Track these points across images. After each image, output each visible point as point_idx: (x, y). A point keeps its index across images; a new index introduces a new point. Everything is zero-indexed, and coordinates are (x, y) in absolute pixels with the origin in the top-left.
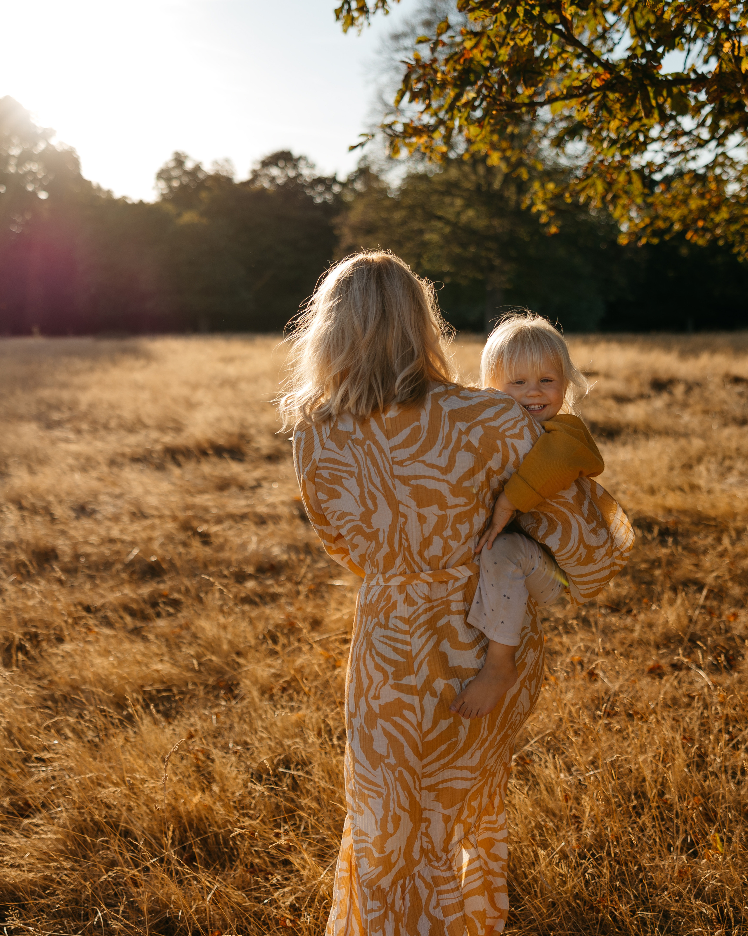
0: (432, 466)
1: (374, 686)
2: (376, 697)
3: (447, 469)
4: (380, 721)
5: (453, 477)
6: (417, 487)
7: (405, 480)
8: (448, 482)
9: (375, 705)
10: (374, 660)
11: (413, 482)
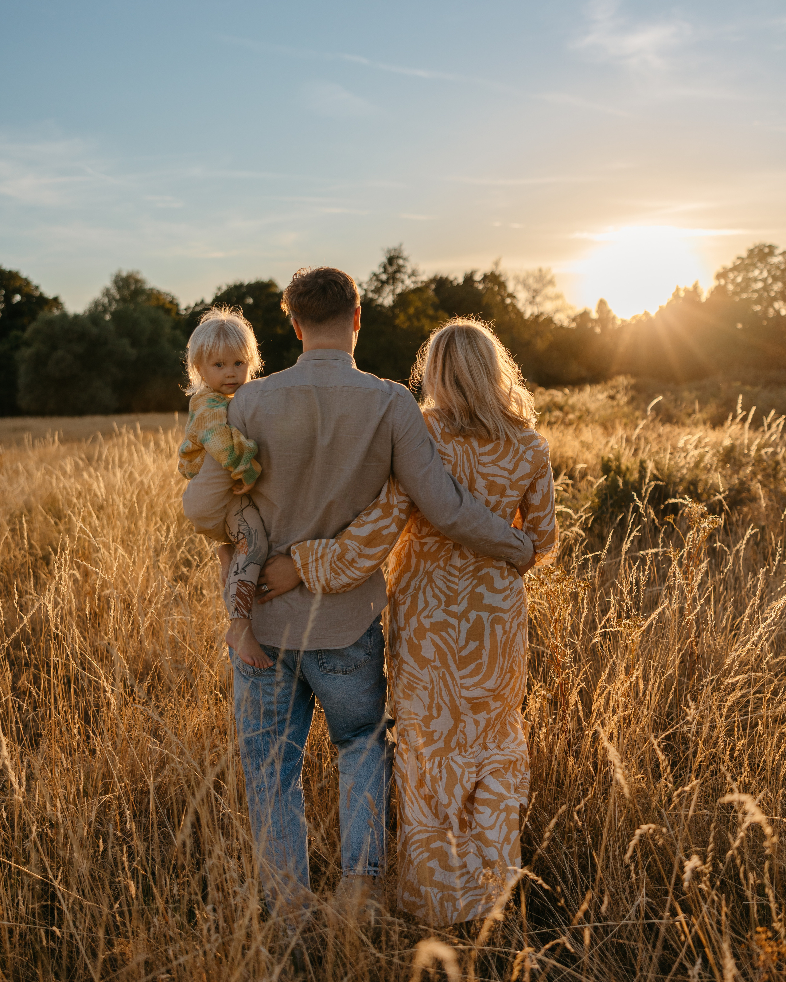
0: (504, 469)
1: (428, 609)
2: (428, 617)
3: (511, 472)
4: (429, 634)
5: (514, 477)
6: (493, 482)
7: (484, 476)
8: (510, 479)
9: (427, 623)
10: (433, 590)
11: (490, 478)
